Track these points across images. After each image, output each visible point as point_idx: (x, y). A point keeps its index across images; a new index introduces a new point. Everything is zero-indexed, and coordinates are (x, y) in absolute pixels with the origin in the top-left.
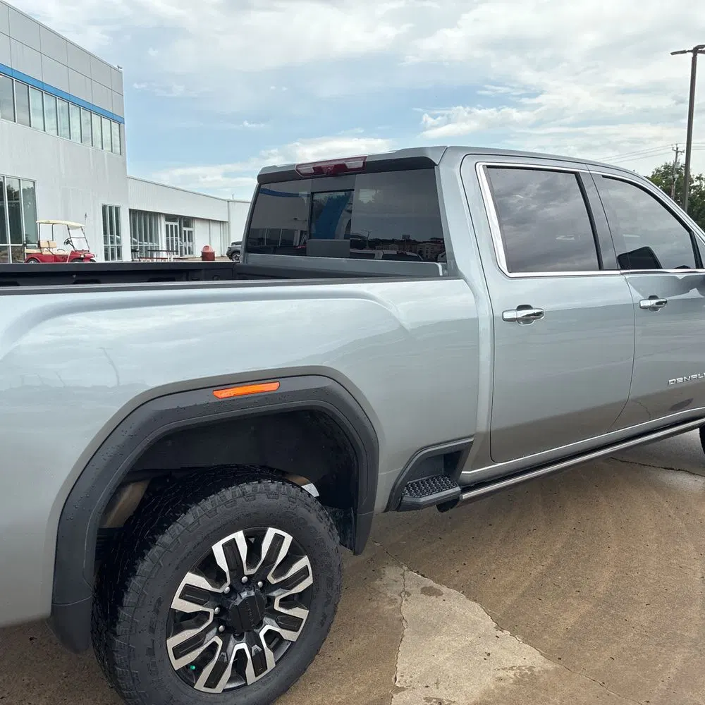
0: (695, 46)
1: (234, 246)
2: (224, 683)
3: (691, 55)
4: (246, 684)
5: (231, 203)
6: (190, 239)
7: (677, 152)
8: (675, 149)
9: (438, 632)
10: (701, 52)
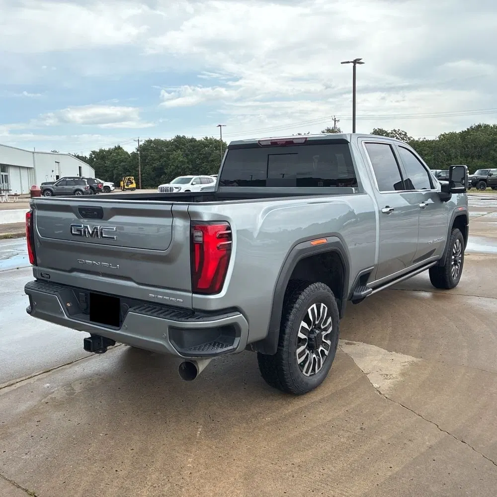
0: (355, 59)
1: (44, 185)
2: (309, 373)
3: (352, 64)
4: (315, 374)
5: (35, 154)
6: (7, 181)
7: (335, 121)
8: (334, 119)
9: (366, 356)
10: (359, 63)
